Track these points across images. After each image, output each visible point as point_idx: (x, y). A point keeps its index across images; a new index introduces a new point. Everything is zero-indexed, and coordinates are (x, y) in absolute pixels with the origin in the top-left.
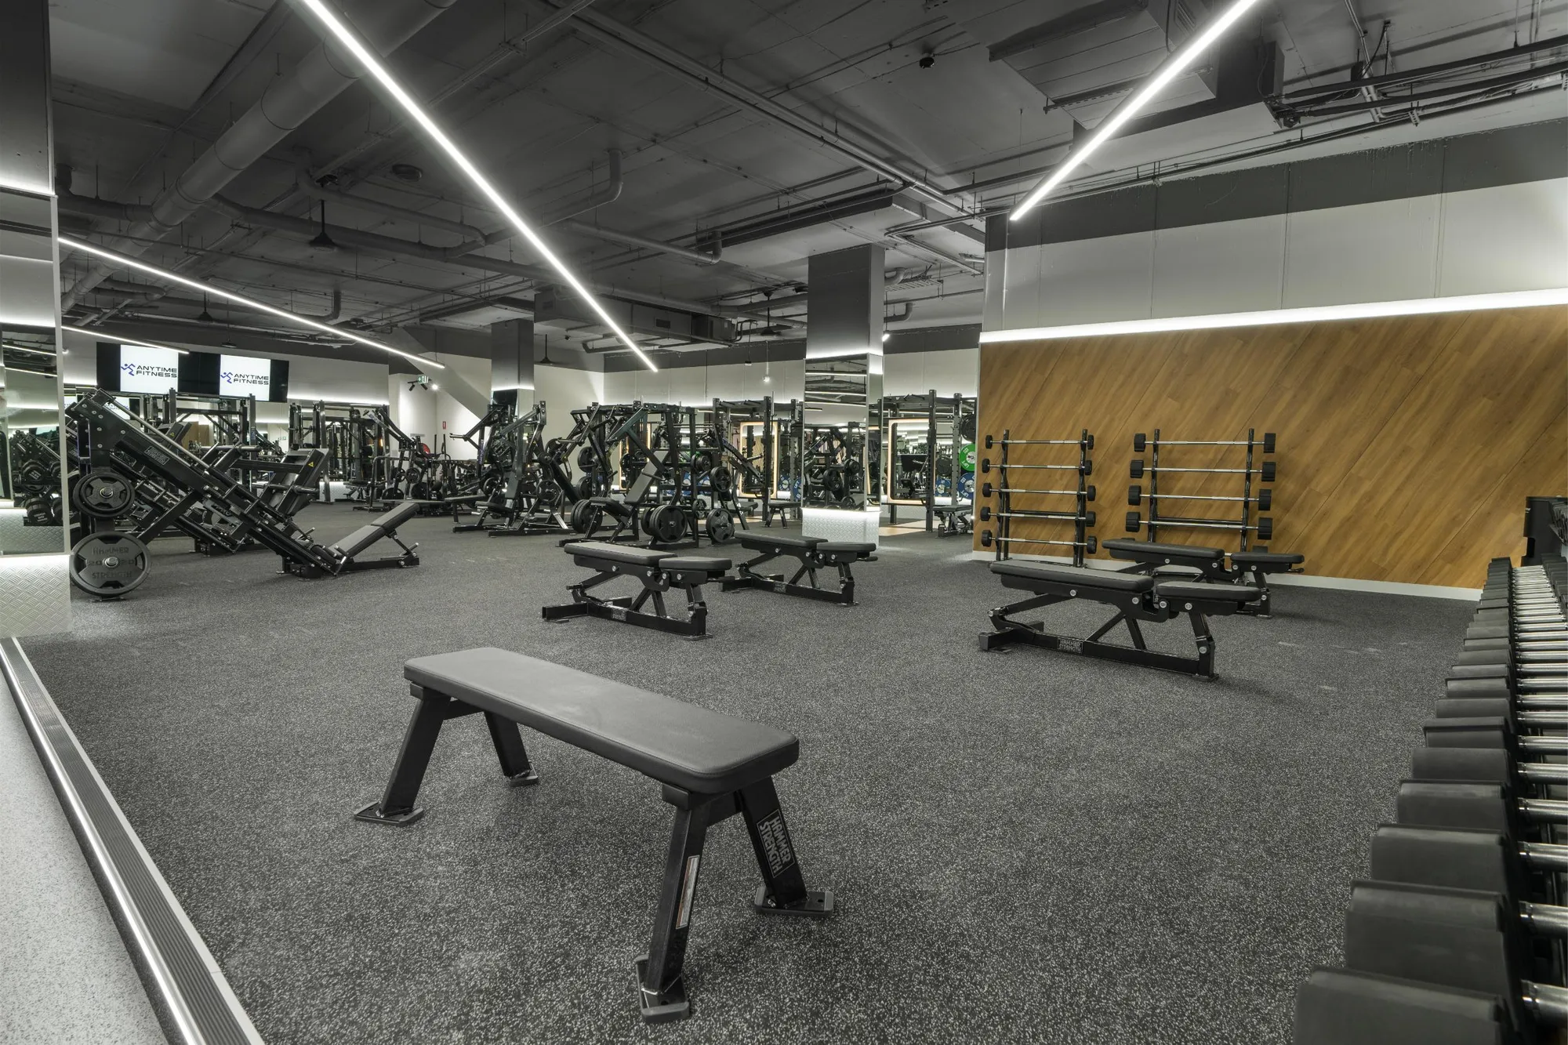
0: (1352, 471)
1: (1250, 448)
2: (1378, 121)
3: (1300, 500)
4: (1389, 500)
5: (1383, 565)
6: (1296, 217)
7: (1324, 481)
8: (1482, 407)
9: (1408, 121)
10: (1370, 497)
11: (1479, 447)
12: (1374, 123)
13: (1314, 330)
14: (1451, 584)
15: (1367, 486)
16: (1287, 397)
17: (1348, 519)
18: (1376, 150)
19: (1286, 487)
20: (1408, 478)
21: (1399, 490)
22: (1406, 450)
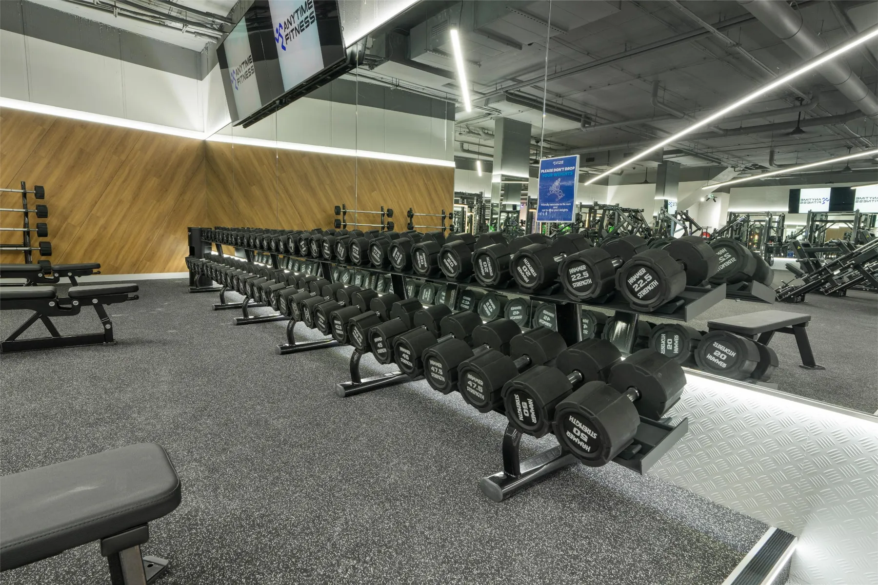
0: (92, 212)
1: (24, 195)
2: (96, 4)
3: (62, 229)
4: (115, 229)
5: (116, 265)
6: (32, 41)
7: (77, 217)
8: (153, 182)
9: (112, 12)
10: (105, 227)
11: (155, 202)
12: (93, 4)
13: (56, 123)
14: (150, 272)
15: (102, 222)
16: (44, 162)
17: (94, 241)
18: (81, 18)
19: (52, 222)
20: (124, 217)
21: (120, 223)
22: (120, 202)
